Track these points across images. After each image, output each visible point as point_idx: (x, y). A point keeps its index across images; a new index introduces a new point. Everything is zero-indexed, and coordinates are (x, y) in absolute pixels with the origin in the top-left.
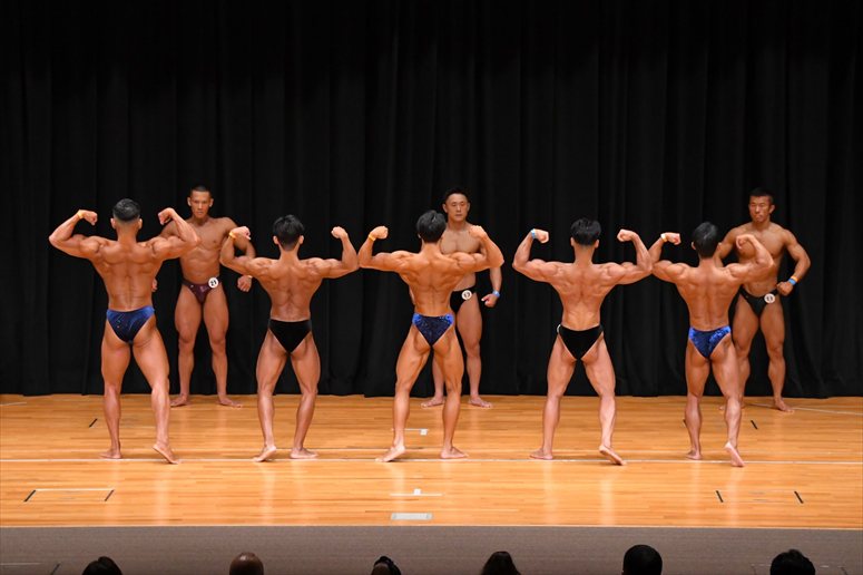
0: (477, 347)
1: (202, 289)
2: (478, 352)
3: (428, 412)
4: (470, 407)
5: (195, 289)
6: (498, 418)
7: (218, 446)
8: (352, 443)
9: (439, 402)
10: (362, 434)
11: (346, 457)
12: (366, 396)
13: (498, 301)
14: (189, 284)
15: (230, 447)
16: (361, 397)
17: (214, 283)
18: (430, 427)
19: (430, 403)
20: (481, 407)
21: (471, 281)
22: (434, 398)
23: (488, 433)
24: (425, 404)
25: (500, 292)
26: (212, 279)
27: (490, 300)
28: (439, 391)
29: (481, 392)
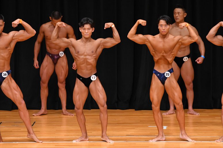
0: (192, 84)
1: (56, 57)
2: (192, 87)
3: (166, 117)
4: (188, 115)
5: (52, 57)
6: (203, 120)
7: (62, 135)
8: (129, 133)
9: (172, 113)
10: (134, 129)
11: (125, 140)
12: (135, 110)
13: (204, 60)
14: (49, 54)
15: (68, 136)
16: (133, 110)
17: (62, 54)
18: (168, 125)
19: (167, 113)
20: (194, 115)
21: (188, 52)
22: (169, 111)
23: (197, 128)
24: (165, 114)
25: (205, 55)
26: (61, 52)
27: (200, 60)
28: (172, 108)
29: (194, 107)
